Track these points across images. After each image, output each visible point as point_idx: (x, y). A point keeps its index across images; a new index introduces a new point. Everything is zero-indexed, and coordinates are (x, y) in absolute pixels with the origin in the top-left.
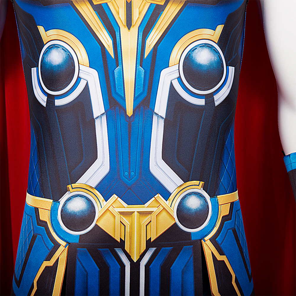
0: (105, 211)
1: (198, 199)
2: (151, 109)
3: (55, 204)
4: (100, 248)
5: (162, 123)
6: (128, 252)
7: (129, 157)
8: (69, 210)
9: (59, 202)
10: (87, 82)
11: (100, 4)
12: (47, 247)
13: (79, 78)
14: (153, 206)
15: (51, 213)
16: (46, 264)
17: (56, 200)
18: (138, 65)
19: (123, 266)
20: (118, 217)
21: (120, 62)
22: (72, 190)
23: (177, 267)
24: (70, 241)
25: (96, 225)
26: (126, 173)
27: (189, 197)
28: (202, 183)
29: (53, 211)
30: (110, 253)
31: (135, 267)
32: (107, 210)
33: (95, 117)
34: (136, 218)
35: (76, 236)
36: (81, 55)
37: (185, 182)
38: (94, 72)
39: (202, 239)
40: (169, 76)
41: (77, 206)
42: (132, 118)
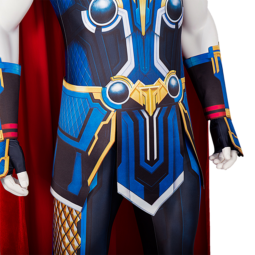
1: (175, 80)
2: (153, 31)
3: (104, 89)
4: (133, 110)
5: (158, 38)
6: (147, 111)
7: (144, 59)
8: (113, 92)
9: (106, 88)
10: (122, 18)
12: (103, 114)
13: (117, 15)
14: (157, 85)
15: (102, 94)
16: (103, 123)
17: (104, 86)
18: (147, 7)
19: (145, 119)
20: (141, 92)
21: (138, 5)
22: (114, 80)
23: (170, 117)
24: (117, 108)
25: (130, 98)
26: (143, 68)
27: (171, 79)
28: (175, 71)
29: (103, 93)
30: (139, 112)
31: (151, 119)
32: (135, 89)
33: (126, 37)
34: (150, 92)
35: (120, 105)
36: (119, 2)
37: (170, 71)
38: (126, 12)
39: (178, 102)
40: (161, 13)
41: (117, 88)
42: (145, 37)
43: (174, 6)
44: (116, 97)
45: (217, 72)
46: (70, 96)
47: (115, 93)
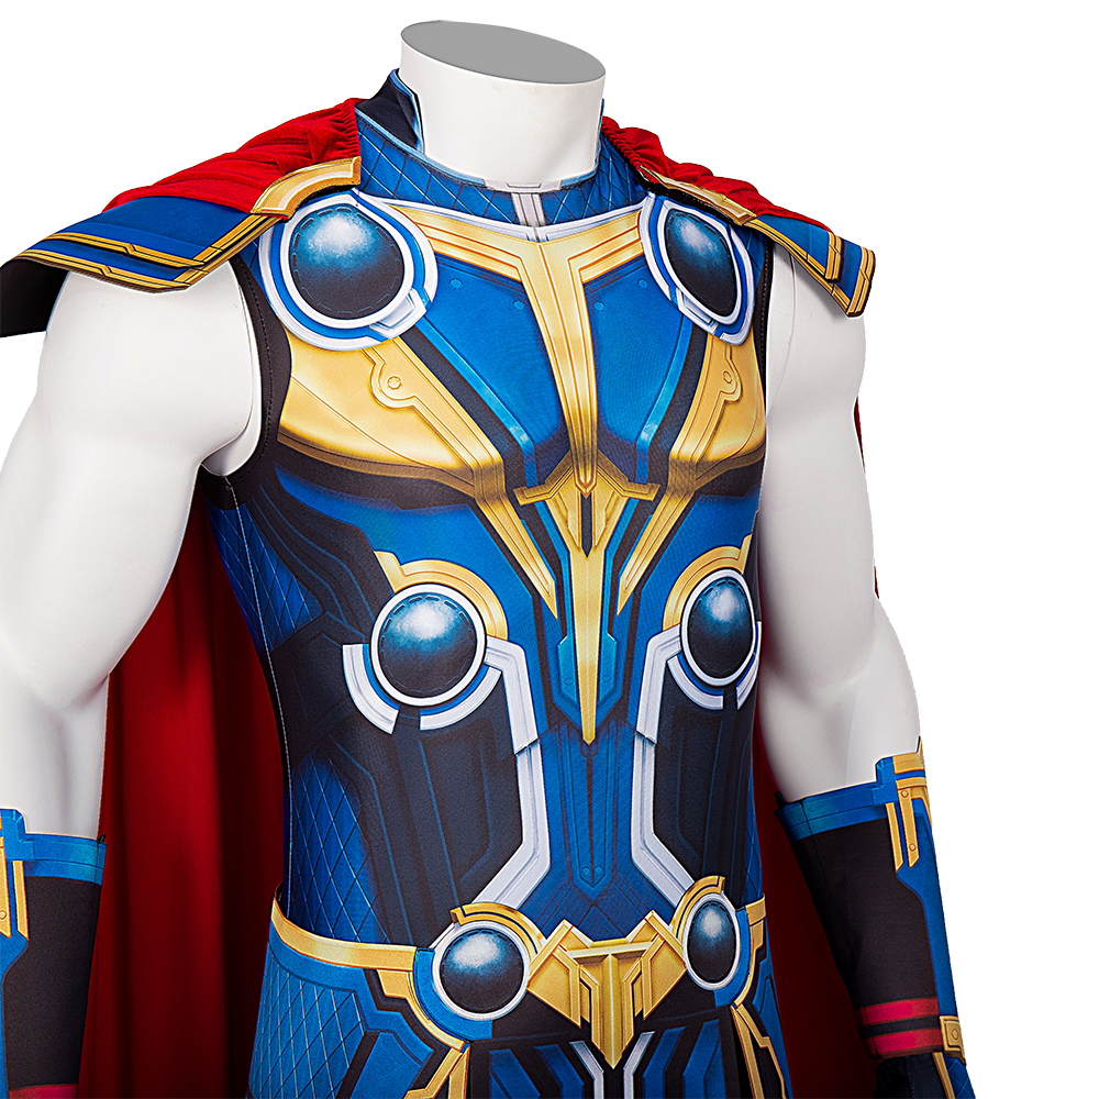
0: (547, 960)
1: (718, 916)
2: (630, 725)
3: (424, 955)
4: (542, 1045)
5: (651, 752)
6: (598, 1047)
7: (591, 835)
8: (461, 967)
9: (432, 950)
10: (502, 675)
11: (532, 504)
12: (416, 1059)
13: (484, 666)
14: (644, 939)
15: (415, 977)
17: (423, 946)
18: (605, 630)
19: (589, 1080)
20: (574, 969)
21: (569, 625)
22: (464, 919)
23: (694, 1069)
24: (473, 1037)
25: (527, 993)
26: (587, 871)
27: (704, 912)
28: (722, 879)
29: (420, 975)
30: (562, 1053)
31: (614, 1078)
32: (549, 957)
33: (516, 750)
34: (611, 969)
35: (485, 1022)
36: (491, 615)
37: (696, 880)
38: (517, 652)
39: (732, 1003)
40: (663, 651)
41: (478, 954)
42: (594, 748)
43: (718, 624)
44: (470, 989)
45: (911, 865)
46: (291, 974)
47: (467, 972)
